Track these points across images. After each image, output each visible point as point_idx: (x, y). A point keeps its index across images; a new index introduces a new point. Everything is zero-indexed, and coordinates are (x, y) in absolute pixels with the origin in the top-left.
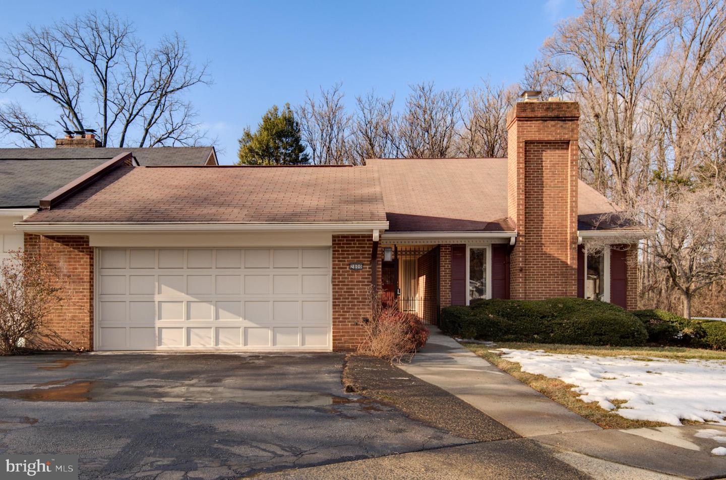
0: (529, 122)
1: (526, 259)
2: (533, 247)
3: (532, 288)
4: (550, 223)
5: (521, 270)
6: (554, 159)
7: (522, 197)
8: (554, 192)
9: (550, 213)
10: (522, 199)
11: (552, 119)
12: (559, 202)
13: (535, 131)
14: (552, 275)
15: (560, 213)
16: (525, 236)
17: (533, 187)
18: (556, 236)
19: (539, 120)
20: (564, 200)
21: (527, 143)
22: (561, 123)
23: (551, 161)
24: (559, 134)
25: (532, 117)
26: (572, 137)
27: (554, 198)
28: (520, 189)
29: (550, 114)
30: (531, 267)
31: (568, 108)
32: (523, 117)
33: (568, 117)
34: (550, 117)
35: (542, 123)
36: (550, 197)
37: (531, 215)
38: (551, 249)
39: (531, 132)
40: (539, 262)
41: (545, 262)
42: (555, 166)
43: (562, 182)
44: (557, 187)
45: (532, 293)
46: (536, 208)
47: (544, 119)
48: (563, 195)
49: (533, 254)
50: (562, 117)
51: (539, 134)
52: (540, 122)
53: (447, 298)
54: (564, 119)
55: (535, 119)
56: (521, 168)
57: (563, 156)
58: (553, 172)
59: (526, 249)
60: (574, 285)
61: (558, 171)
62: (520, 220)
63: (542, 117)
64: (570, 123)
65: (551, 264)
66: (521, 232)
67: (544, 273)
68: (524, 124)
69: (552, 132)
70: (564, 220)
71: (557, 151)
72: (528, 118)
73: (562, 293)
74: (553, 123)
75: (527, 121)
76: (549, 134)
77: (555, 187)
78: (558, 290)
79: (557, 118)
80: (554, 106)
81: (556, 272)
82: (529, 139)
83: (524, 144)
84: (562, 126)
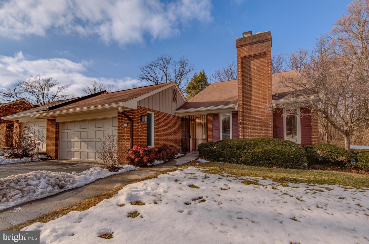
0: (243, 48)
1: (244, 118)
2: (247, 111)
3: (248, 133)
4: (257, 98)
5: (241, 124)
6: (258, 64)
7: (241, 86)
8: (259, 81)
9: (257, 92)
10: (240, 87)
11: (256, 43)
12: (262, 86)
13: (246, 52)
14: (259, 125)
15: (262, 92)
16: (243, 106)
17: (247, 80)
18: (261, 104)
19: (249, 45)
20: (265, 84)
21: (242, 58)
22: (261, 44)
23: (257, 65)
24: (259, 50)
25: (244, 45)
26: (267, 50)
27: (259, 84)
28: (239, 82)
29: (254, 41)
30: (247, 122)
31: (264, 35)
32: (240, 46)
33: (264, 40)
34: (254, 42)
35: (250, 47)
36: (256, 84)
37: (246, 95)
38: (258, 112)
39: (244, 52)
40: (251, 119)
41: (255, 119)
42: (259, 68)
43: (264, 75)
44: (261, 78)
45: (248, 135)
46: (249, 91)
47: (251, 44)
48: (264, 82)
49: (248, 115)
50: (261, 41)
51: (248, 52)
52: (249, 46)
53: (211, 139)
54: (263, 42)
55: (247, 45)
56: (239, 72)
57: (263, 61)
58: (258, 71)
59: (243, 113)
60: (271, 130)
61: (261, 70)
62: (240, 98)
63: (250, 43)
64: (266, 43)
65: (258, 120)
66: (240, 104)
67: (254, 125)
68: (241, 49)
69: (257, 49)
70: (265, 96)
71: (260, 59)
72: (242, 45)
73: (265, 135)
74: (256, 45)
75: (242, 47)
76: (254, 51)
77: (259, 78)
78: (262, 134)
79: (259, 42)
80: (256, 36)
81: (261, 124)
82: (243, 56)
83: (241, 59)
84: (261, 46)
